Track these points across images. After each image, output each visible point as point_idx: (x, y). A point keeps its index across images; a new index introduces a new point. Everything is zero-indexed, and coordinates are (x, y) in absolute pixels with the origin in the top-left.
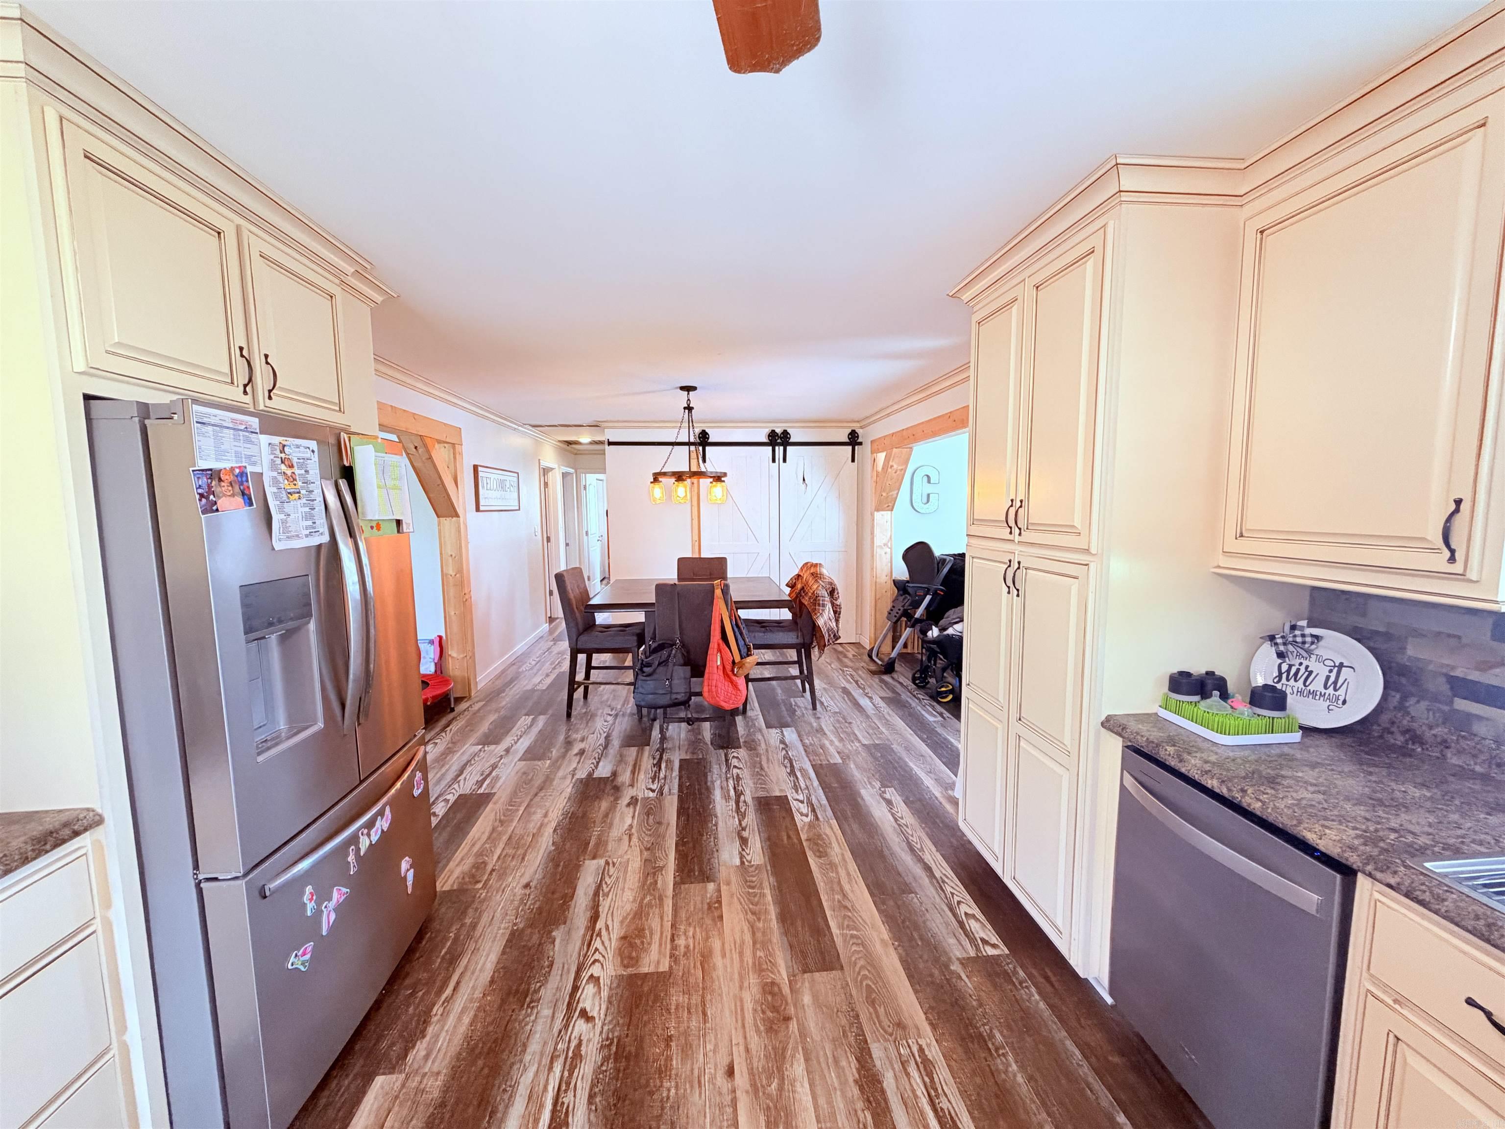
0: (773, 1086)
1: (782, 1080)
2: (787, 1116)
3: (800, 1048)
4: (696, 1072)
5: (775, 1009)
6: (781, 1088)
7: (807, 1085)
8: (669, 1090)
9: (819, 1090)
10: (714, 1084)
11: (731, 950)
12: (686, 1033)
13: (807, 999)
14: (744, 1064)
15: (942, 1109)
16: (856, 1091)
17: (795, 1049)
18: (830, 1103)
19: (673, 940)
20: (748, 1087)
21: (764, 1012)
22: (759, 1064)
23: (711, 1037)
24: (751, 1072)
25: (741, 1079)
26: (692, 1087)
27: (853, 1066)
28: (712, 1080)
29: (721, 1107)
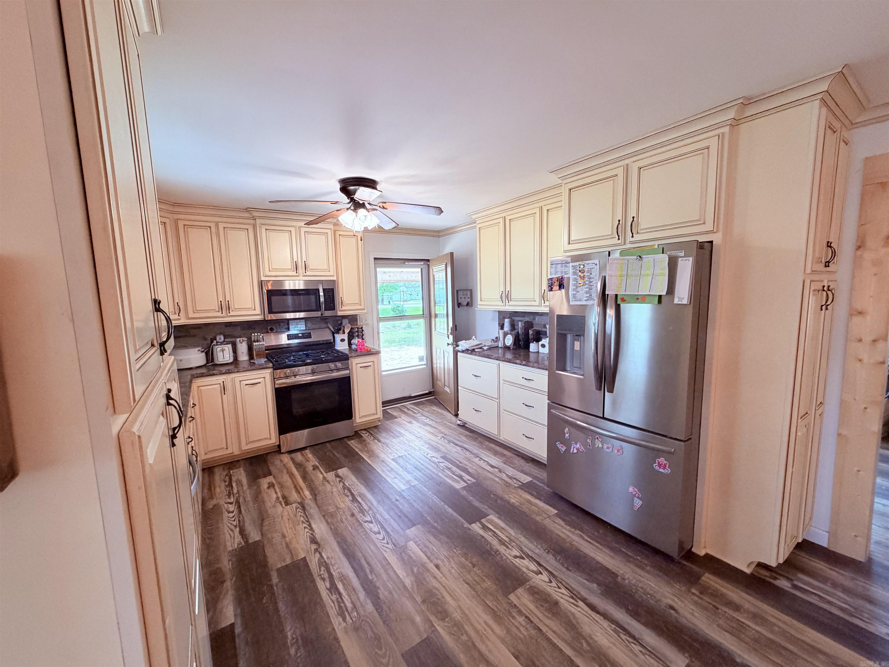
0: (416, 570)
1: (413, 574)
2: (405, 563)
3: (410, 590)
4: (451, 560)
5: (434, 604)
6: (412, 571)
7: (401, 576)
8: (457, 550)
9: (394, 577)
10: (440, 559)
11: (485, 630)
12: (469, 572)
13: (418, 619)
14: (433, 572)
15: (336, 594)
16: (378, 584)
17: (413, 588)
18: (388, 574)
19: (526, 617)
20: (426, 565)
21: (438, 599)
22: (427, 575)
23: (456, 575)
24: (428, 571)
25: (431, 566)
27: (381, 594)
28: (443, 561)
29: (433, 555)
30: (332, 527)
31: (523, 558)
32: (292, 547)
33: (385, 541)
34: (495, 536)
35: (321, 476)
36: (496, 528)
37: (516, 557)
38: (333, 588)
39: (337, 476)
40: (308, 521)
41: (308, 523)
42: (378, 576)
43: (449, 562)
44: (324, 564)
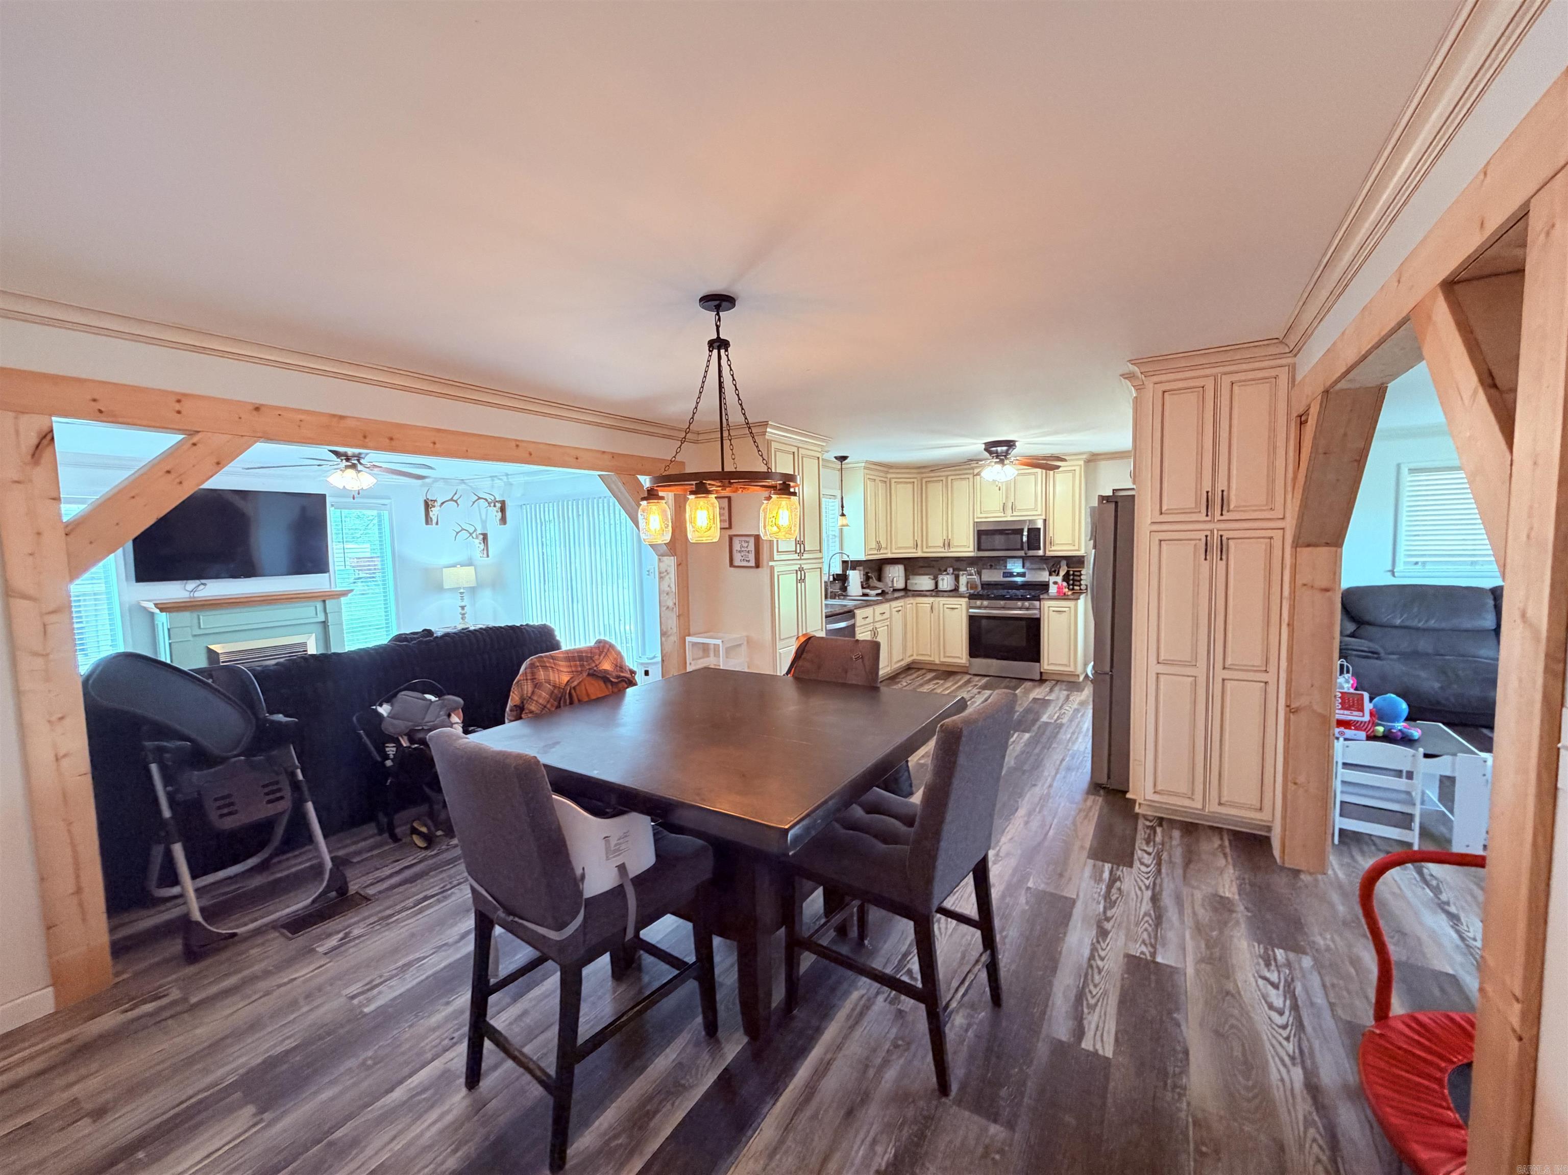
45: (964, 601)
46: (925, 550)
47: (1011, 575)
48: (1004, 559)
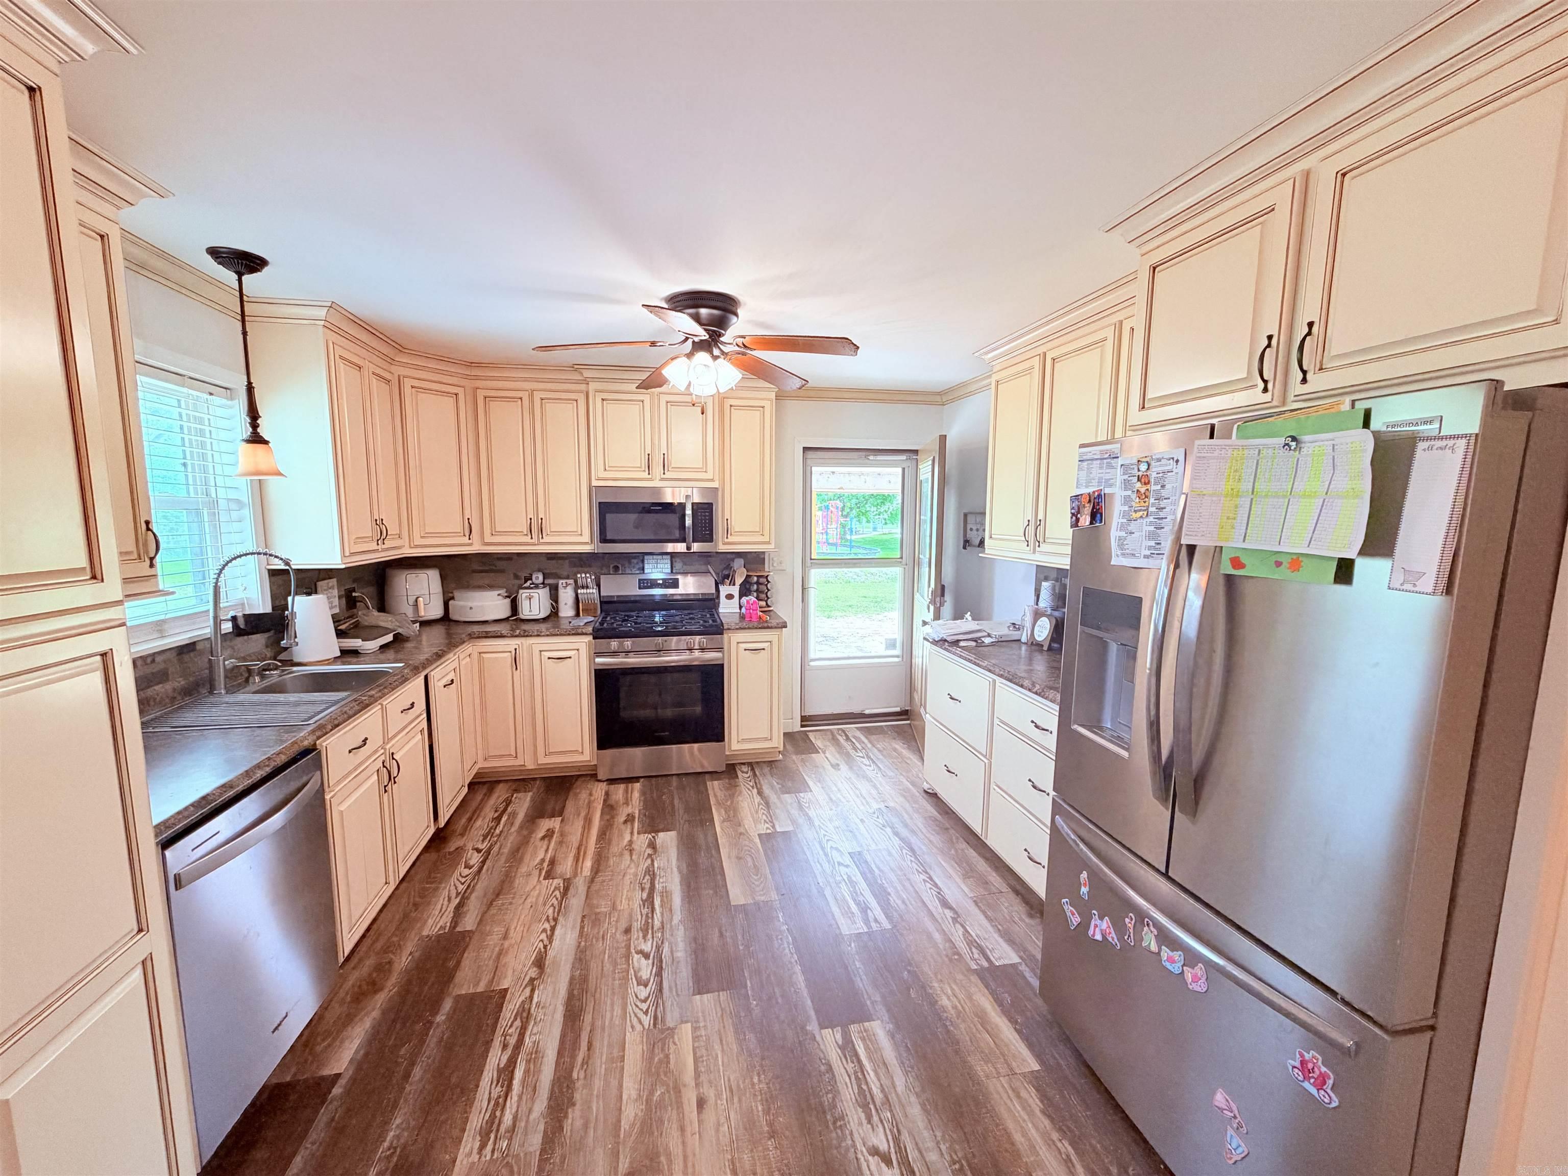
0: (659, 1093)
1: (648, 1101)
2: (650, 1068)
3: (622, 1136)
4: (736, 1100)
6: (651, 1092)
7: (625, 1097)
8: (760, 1081)
9: (614, 1091)
10: (716, 1089)
12: (754, 1145)
14: (686, 1112)
15: (502, 1087)
16: (577, 1096)
17: (628, 1134)
18: (607, 1082)
20: (683, 1090)
22: (671, 1114)
23: (725, 1140)
24: (679, 1105)
25: (690, 1097)
26: (738, 1086)
27: (570, 1121)
28: (718, 1096)
29: (709, 1071)
30: (583, 944)
31: (888, 1162)
32: (504, 960)
33: (644, 1006)
34: (857, 1078)
35: (627, 837)
36: (870, 1059)
37: (874, 1152)
38: (506, 1073)
39: (652, 845)
40: (555, 920)
41: (553, 923)
42: (589, 1077)
43: (730, 1100)
44: (525, 1015)
45: (583, 643)
46: (488, 539)
47: (653, 584)
48: (641, 557)
